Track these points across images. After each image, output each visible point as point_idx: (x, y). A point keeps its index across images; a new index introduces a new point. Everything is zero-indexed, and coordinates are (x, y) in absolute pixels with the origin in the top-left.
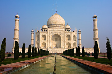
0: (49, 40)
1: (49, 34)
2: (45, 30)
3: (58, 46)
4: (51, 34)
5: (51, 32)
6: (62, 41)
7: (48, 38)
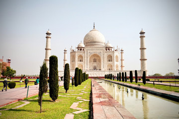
0: (87, 61)
1: (87, 53)
2: (81, 49)
3: (98, 68)
4: (89, 54)
5: (89, 51)
6: (102, 63)
7: (86, 58)
